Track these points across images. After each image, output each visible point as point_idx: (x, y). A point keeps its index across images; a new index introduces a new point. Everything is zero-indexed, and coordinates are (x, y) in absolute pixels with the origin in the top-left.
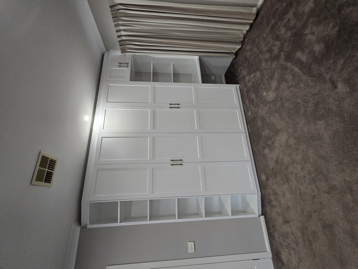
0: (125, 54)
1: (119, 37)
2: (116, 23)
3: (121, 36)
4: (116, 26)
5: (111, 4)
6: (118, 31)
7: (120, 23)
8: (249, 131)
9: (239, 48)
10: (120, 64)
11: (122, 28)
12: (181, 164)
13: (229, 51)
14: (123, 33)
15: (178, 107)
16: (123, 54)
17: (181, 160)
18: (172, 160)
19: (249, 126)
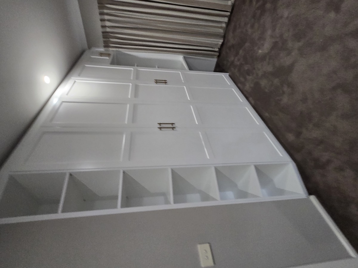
0: (108, 49)
1: (102, 27)
2: (102, 10)
3: (105, 26)
4: (101, 14)
6: (102, 20)
8: (253, 102)
9: (221, 43)
10: (101, 54)
11: (106, 17)
12: (173, 128)
13: (212, 48)
14: (108, 24)
15: (165, 82)
16: (106, 49)
17: (172, 124)
18: (160, 124)
19: (251, 99)
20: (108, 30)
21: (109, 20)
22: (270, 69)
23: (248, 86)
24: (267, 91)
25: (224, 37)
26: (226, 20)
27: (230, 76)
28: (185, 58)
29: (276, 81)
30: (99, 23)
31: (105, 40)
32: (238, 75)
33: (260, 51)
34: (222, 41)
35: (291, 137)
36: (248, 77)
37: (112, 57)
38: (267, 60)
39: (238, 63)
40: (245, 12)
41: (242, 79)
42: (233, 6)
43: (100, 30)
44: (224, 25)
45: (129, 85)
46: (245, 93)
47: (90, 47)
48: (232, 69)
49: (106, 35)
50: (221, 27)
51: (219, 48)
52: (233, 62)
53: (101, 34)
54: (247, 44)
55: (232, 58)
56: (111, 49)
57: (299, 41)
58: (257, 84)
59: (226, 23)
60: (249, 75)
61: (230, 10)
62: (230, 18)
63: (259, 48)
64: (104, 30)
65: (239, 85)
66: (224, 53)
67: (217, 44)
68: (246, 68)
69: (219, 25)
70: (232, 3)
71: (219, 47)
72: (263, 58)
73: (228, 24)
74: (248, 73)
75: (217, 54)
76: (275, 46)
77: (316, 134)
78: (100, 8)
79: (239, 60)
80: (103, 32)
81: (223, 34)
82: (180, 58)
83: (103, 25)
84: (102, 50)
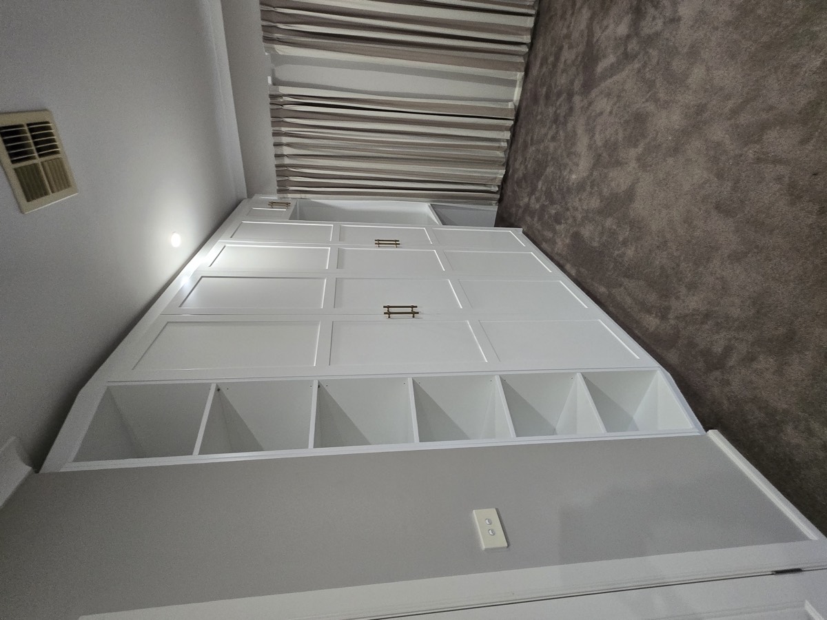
0: (285, 195)
1: (277, 156)
2: (277, 128)
3: (283, 156)
4: (275, 134)
5: (272, 93)
6: (277, 145)
7: (284, 129)
8: (573, 272)
9: (502, 176)
10: (272, 204)
11: (285, 140)
12: (414, 313)
13: (485, 185)
14: (287, 150)
15: (396, 243)
16: (281, 195)
17: (413, 307)
18: (388, 307)
19: (568, 267)
20: (287, 161)
21: (288, 145)
22: (595, 203)
23: (561, 245)
24: (595, 244)
25: (507, 165)
26: (507, 135)
27: (524, 233)
28: (433, 207)
29: (609, 222)
30: (272, 151)
31: (280, 179)
32: (540, 228)
33: (574, 177)
34: (503, 172)
35: (651, 322)
36: (558, 227)
37: (292, 208)
38: (588, 189)
39: (538, 206)
40: (539, 117)
41: (549, 234)
42: (518, 111)
43: (272, 162)
44: (504, 144)
45: (328, 249)
46: (557, 258)
47: (250, 195)
48: (528, 219)
49: (282, 170)
50: (499, 148)
51: (498, 186)
52: (527, 205)
53: (275, 169)
54: (549, 170)
55: (526, 200)
56: (290, 195)
57: (636, 146)
58: (576, 236)
59: (507, 141)
60: (560, 223)
61: (513, 118)
62: (514, 130)
63: (571, 172)
64: (279, 162)
65: (544, 245)
66: (509, 193)
67: (496, 178)
68: (554, 212)
69: (496, 144)
70: (515, 106)
71: (500, 184)
72: (581, 187)
73: (511, 142)
74: (557, 219)
75: (498, 196)
76: (597, 162)
77: (694, 302)
78: (274, 124)
79: (538, 200)
80: (277, 166)
81: (504, 160)
82: (424, 208)
83: (279, 153)
84: (275, 198)
